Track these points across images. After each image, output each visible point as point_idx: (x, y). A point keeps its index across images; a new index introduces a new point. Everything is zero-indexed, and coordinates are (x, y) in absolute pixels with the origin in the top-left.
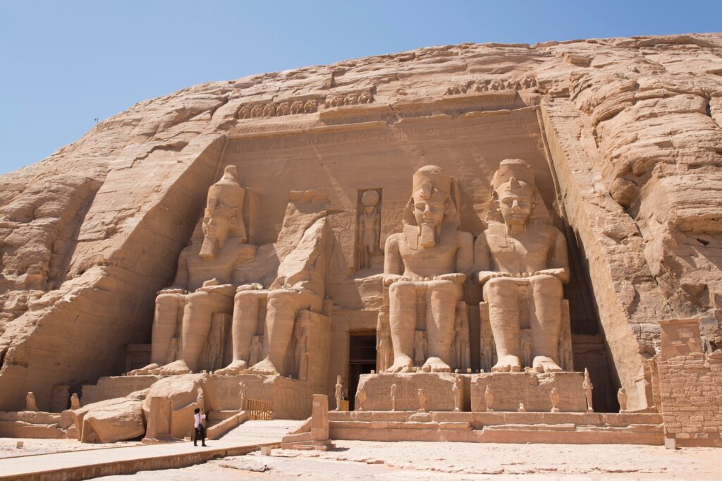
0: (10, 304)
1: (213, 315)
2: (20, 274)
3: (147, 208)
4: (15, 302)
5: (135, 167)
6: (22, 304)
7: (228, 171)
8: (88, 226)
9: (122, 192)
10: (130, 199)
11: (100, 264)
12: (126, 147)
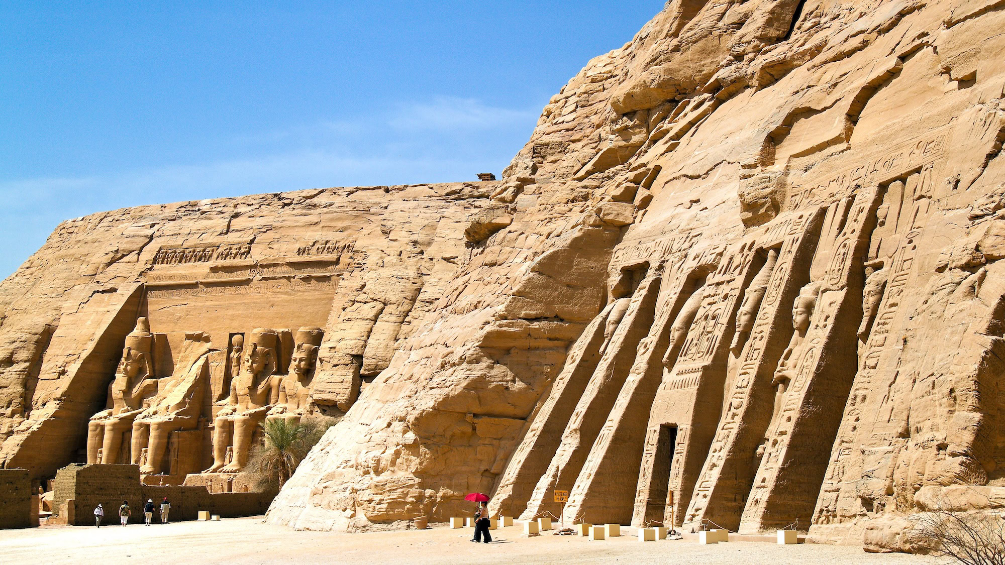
0: (5, 429)
1: (123, 433)
2: (8, 407)
3: (84, 355)
4: (6, 428)
5: (80, 312)
6: (10, 429)
7: (140, 322)
8: (48, 368)
9: (69, 338)
10: (74, 346)
11: (55, 399)
12: (76, 287)
